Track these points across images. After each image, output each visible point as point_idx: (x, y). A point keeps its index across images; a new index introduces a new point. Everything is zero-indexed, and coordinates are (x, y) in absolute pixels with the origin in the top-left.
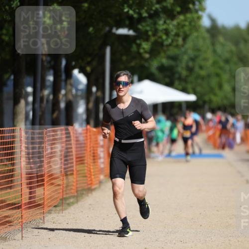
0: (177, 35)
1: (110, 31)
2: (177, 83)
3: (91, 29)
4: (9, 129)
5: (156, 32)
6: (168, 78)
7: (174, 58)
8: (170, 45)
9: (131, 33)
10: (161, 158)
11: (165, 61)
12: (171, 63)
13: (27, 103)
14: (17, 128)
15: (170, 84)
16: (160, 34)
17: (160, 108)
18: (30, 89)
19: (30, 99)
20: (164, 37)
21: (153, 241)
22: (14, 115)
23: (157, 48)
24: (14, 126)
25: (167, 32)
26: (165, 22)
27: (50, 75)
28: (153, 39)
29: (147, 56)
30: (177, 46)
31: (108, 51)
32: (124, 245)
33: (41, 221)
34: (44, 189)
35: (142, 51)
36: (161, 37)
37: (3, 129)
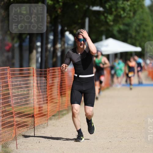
0: (130, 11)
1: (88, 8)
2: (129, 40)
3: (77, 7)
4: (26, 68)
5: (117, 9)
6: (124, 37)
7: (128, 25)
9: (101, 9)
10: (119, 87)
11: (122, 27)
12: (126, 28)
13: (37, 52)
14: (31, 68)
15: (125, 40)
16: (119, 10)
17: (119, 56)
18: (39, 44)
19: (39, 50)
20: (122, 12)
21: (114, 138)
22: (29, 60)
23: (118, 19)
24: (29, 66)
25: (124, 9)
26: (123, 3)
27: (51, 35)
28: (115, 13)
29: (112, 23)
30: (130, 18)
31: (87, 20)
32: (97, 140)
33: (46, 125)
34: (48, 105)
35: (108, 20)
36: (120, 12)
37: (23, 68)
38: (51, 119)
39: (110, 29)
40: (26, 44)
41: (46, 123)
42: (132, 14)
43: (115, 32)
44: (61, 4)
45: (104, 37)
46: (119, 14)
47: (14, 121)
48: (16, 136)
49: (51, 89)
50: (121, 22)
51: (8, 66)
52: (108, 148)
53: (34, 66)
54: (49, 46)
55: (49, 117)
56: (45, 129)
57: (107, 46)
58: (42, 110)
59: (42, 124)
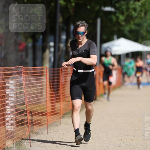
0: (141, 11)
1: (100, 9)
2: (140, 40)
3: (89, 7)
4: (39, 67)
5: (128, 9)
6: (135, 37)
7: (139, 25)
8: (136, 17)
9: (113, 10)
11: (133, 27)
12: (137, 28)
13: (50, 52)
14: (44, 67)
15: (136, 40)
16: (130, 10)
17: (130, 55)
18: (52, 44)
19: (52, 50)
20: (133, 13)
21: (126, 136)
22: (43, 59)
23: (130, 18)
24: (42, 65)
25: (135, 10)
26: (134, 4)
27: (63, 35)
28: (126, 13)
29: (123, 23)
30: (141, 18)
31: (99, 21)
32: (109, 138)
33: (58, 123)
34: (60, 104)
35: (120, 21)
36: (131, 13)
37: (36, 67)
38: (63, 117)
39: (122, 28)
40: (39, 44)
41: (58, 121)
42: (143, 14)
43: (126, 32)
44: (73, 4)
45: (115, 37)
46: (130, 14)
47: (27, 119)
48: (29, 134)
49: (64, 87)
50: (132, 22)
51: (22, 66)
52: (120, 146)
53: (47, 65)
54: (62, 45)
55: (61, 115)
56: (58, 127)
57: (119, 45)
58: (54, 108)
59: (55, 122)
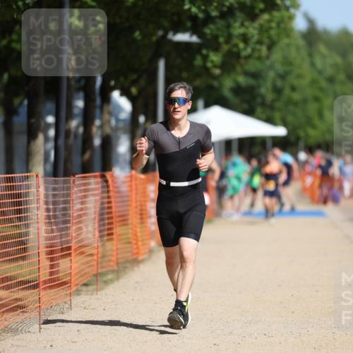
0: (260, 42)
1: (165, 37)
2: (259, 110)
3: (137, 34)
4: (21, 175)
5: (229, 38)
6: (247, 103)
7: (256, 76)
8: (249, 57)
9: (195, 39)
11: (242, 80)
12: (251, 82)
13: (47, 139)
14: (33, 174)
15: (249, 112)
16: (235, 41)
17: (235, 146)
18: (51, 119)
19: (52, 133)
20: (241, 45)
21: (225, 335)
22: (28, 156)
23: (232, 60)
24: (28, 170)
25: (245, 39)
26: (242, 25)
27: (79, 99)
28: (225, 48)
29: (217, 72)
30: (259, 58)
31: (162, 64)
32: (185, 341)
33: (67, 306)
34: (71, 260)
35: (209, 65)
36: (237, 45)
37: (13, 175)
38: (78, 293)
40: (20, 119)
41: (66, 303)
42: (264, 49)
43: (227, 92)
45: (200, 104)
46: (235, 50)
50: (239, 69)
53: (39, 170)
54: (74, 123)
55: (73, 289)
56: (65, 315)
59: (58, 305)
